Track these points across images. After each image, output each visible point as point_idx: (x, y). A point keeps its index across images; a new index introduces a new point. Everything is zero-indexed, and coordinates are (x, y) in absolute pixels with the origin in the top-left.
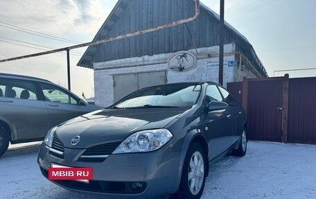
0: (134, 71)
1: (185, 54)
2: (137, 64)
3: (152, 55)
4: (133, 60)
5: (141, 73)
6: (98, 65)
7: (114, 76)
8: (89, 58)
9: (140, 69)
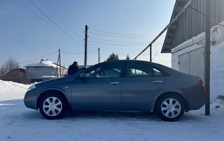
0: (188, 51)
1: (216, 28)
2: (190, 45)
3: (197, 35)
4: (187, 42)
5: (192, 51)
6: (173, 50)
7: (179, 56)
8: (168, 47)
9: (191, 48)
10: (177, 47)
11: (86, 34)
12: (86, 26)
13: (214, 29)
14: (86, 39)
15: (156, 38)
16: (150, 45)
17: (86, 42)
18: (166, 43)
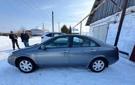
0: (99, 26)
4: (99, 21)
5: (101, 26)
6: (91, 25)
7: (93, 28)
8: (88, 23)
9: (100, 24)
10: (93, 24)
11: (53, 16)
12: (53, 12)
13: (117, 14)
14: (53, 18)
15: (84, 19)
16: (81, 22)
17: (53, 20)
18: (88, 21)
